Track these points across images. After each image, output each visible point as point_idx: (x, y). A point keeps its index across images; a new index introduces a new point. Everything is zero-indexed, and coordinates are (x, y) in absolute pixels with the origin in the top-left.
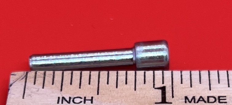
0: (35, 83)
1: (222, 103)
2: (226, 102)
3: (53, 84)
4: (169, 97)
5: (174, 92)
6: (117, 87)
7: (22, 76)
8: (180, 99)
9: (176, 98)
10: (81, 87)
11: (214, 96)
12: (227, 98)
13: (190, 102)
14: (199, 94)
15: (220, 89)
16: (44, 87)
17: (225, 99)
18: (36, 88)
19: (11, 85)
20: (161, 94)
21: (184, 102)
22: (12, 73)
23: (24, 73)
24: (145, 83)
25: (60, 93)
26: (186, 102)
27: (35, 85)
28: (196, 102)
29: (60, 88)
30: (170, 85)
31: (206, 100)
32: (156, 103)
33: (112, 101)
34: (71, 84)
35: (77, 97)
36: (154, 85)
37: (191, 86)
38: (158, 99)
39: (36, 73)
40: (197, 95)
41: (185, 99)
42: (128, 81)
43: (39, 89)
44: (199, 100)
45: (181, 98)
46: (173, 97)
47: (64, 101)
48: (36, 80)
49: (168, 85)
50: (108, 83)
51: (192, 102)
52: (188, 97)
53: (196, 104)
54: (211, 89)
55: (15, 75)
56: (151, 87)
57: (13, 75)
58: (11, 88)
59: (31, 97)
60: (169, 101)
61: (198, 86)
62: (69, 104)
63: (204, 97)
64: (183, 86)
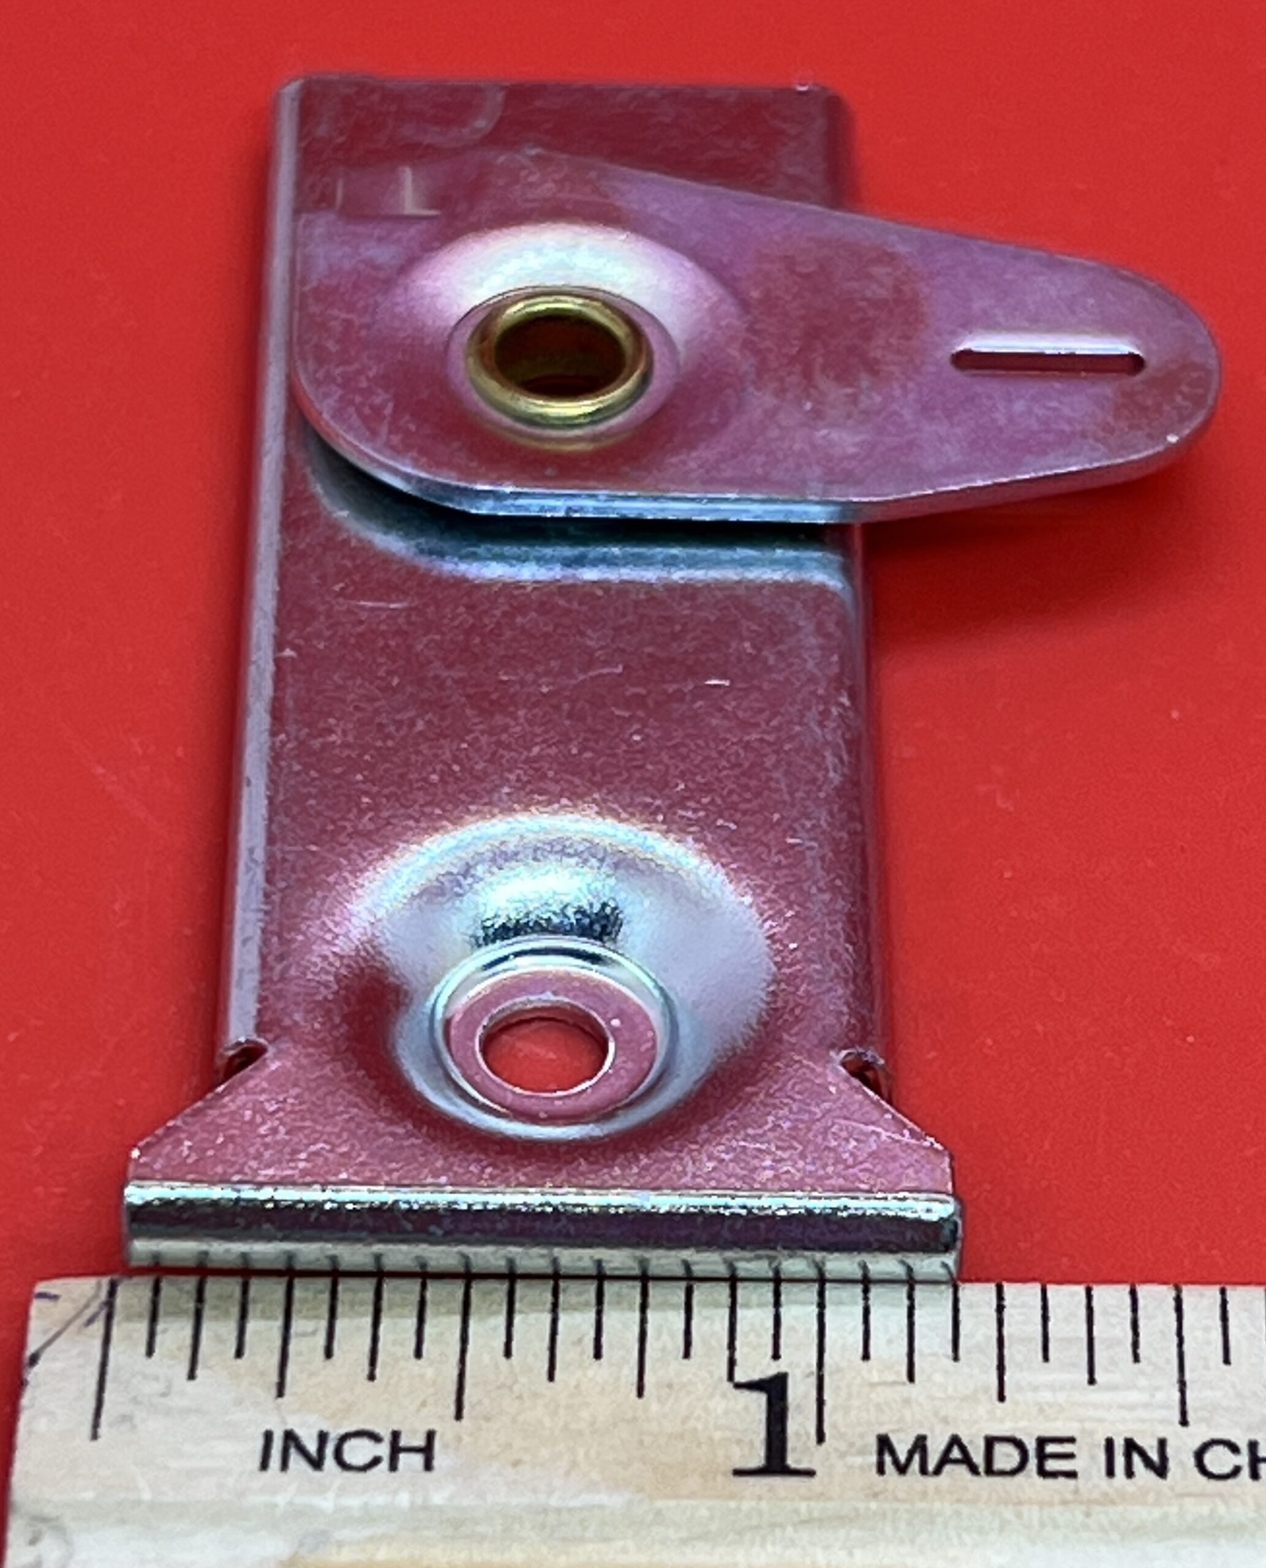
0: (150, 1351)
1: (1054, 1475)
2: (1072, 1475)
3: (239, 1353)
4: (804, 1438)
5: (827, 1410)
6: (551, 1377)
7: (87, 1305)
8: (854, 1449)
9: (837, 1445)
10: (378, 1372)
11: (1019, 1436)
12: (1080, 1448)
13: (902, 1469)
14: (945, 1421)
15: (1046, 1396)
16: (199, 1372)
17: (1070, 1456)
18: (156, 1378)
19: (34, 1359)
20: (763, 1416)
21: (874, 1470)
22: (41, 1287)
23: (99, 1286)
24: (687, 1355)
25: (278, 1408)
26: (881, 1470)
27: (154, 1356)
28: (931, 1466)
29: (274, 1378)
30: (809, 1365)
31: (978, 1458)
32: (738, 1473)
33: (526, 1458)
34: (329, 1353)
35: (358, 1433)
36: (732, 1363)
37: (911, 1377)
38: (746, 1451)
39: (156, 1291)
40: (938, 1428)
41: (880, 1453)
42: (604, 1340)
43: (169, 1381)
44: (945, 1460)
45: (859, 1443)
46: (821, 1438)
47: (293, 1451)
49: (798, 1365)
50: (508, 1353)
51: (910, 1470)
52: (894, 1439)
53: (931, 1481)
54: (1007, 1393)
55: (55, 1298)
56: (716, 1376)
57: (42, 1296)
58: (36, 1374)
59: (134, 1427)
60: (798, 1461)
61: (946, 1372)
62: (317, 1474)
63: (971, 1442)
64: (870, 1371)
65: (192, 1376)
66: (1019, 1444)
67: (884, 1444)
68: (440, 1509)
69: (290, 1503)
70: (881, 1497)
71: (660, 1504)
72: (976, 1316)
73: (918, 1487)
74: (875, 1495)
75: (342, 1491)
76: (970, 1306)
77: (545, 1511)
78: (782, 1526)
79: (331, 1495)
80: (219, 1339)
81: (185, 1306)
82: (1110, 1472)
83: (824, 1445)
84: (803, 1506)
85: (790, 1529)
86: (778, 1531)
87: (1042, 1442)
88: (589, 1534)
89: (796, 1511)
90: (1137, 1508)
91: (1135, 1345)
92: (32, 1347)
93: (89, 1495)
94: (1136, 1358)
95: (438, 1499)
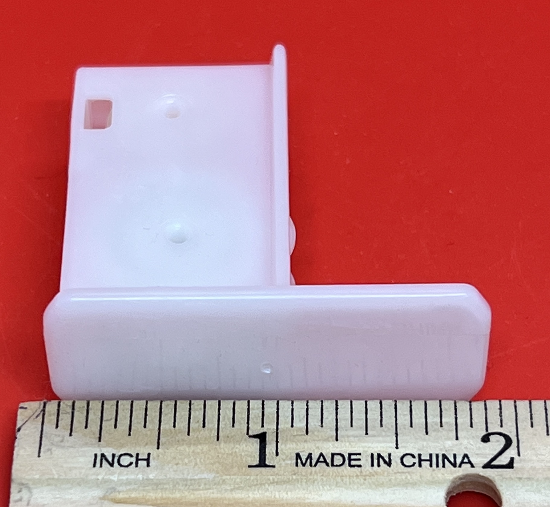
0: (57, 426)
1: (354, 466)
2: (360, 466)
3: (86, 427)
4: (272, 455)
5: (279, 445)
6: (189, 434)
7: (36, 411)
8: (288, 458)
9: (282, 457)
10: (131, 433)
11: (342, 453)
12: (363, 457)
13: (304, 465)
14: (318, 448)
16: (73, 434)
17: (359, 460)
18: (59, 436)
19: (19, 430)
20: (258, 447)
21: (295, 465)
22: (21, 405)
23: (40, 404)
24: (233, 426)
25: (99, 446)
26: (297, 465)
27: (59, 428)
28: (313, 464)
29: (98, 436)
30: (274, 429)
31: (329, 461)
32: (250, 466)
33: (180, 462)
34: (115, 426)
35: (125, 454)
36: (248, 428)
37: (307, 433)
38: (253, 459)
39: (59, 405)
40: (316, 451)
41: (297, 460)
42: (206, 421)
43: (63, 437)
44: (318, 461)
45: (289, 456)
46: (277, 454)
47: (104, 461)
48: (60, 418)
49: (270, 429)
50: (174, 425)
51: (306, 465)
52: (301, 454)
53: (314, 469)
54: (339, 438)
55: (26, 408)
56: (243, 433)
57: (22, 408)
58: (20, 435)
59: (51, 453)
60: (270, 462)
61: (319, 431)
62: (111, 468)
63: (326, 455)
64: (294, 431)
65: (71, 435)
66: (342, 455)
67: (298, 456)
68: (152, 480)
69: (103, 478)
70: (297, 475)
71: (224, 477)
72: (328, 411)
73: (309, 471)
74: (295, 474)
75: (119, 474)
76: (327, 408)
77: (186, 480)
78: (264, 484)
79: (116, 475)
80: (80, 422)
81: (68, 411)
82: (372, 465)
83: (278, 457)
84: (271, 478)
85: (267, 486)
86: (263, 486)
87: (350, 455)
88: (201, 488)
89: (269, 479)
90: (382, 477)
91: (381, 421)
92: (18, 426)
93: (37, 477)
94: (381, 425)
95: (151, 476)
